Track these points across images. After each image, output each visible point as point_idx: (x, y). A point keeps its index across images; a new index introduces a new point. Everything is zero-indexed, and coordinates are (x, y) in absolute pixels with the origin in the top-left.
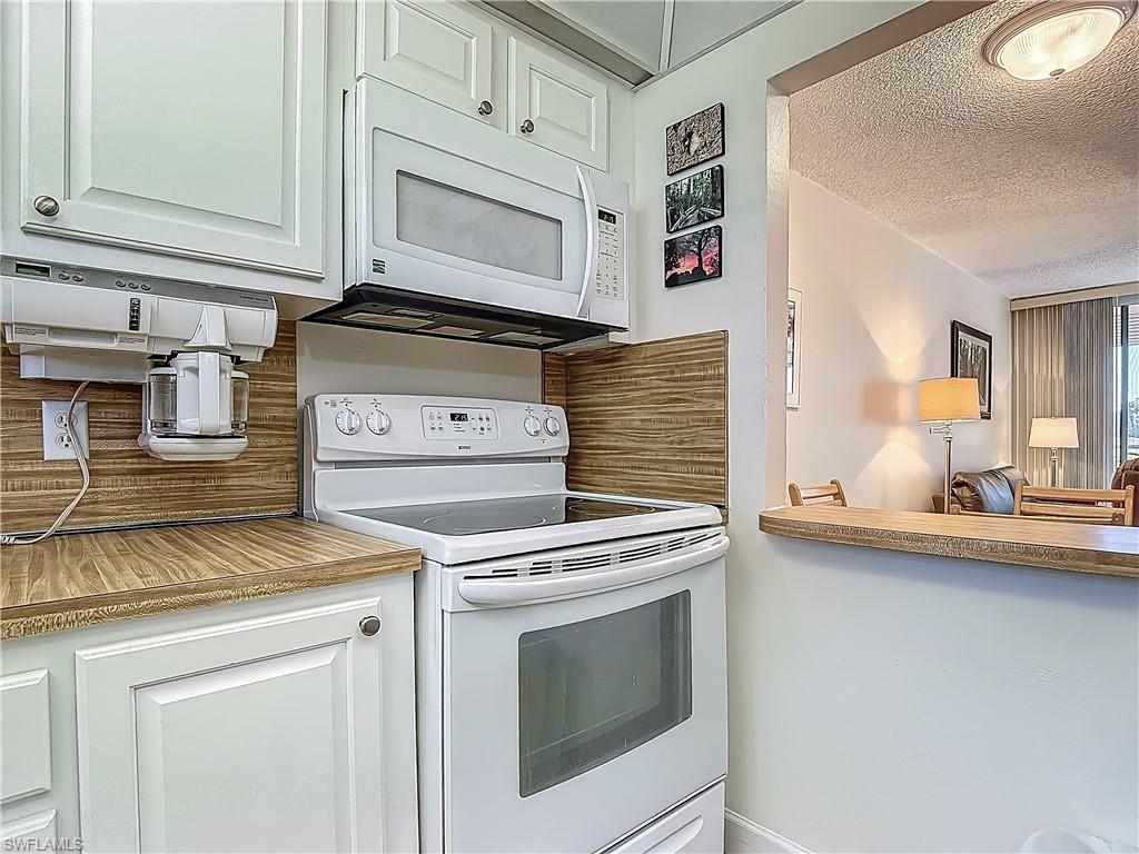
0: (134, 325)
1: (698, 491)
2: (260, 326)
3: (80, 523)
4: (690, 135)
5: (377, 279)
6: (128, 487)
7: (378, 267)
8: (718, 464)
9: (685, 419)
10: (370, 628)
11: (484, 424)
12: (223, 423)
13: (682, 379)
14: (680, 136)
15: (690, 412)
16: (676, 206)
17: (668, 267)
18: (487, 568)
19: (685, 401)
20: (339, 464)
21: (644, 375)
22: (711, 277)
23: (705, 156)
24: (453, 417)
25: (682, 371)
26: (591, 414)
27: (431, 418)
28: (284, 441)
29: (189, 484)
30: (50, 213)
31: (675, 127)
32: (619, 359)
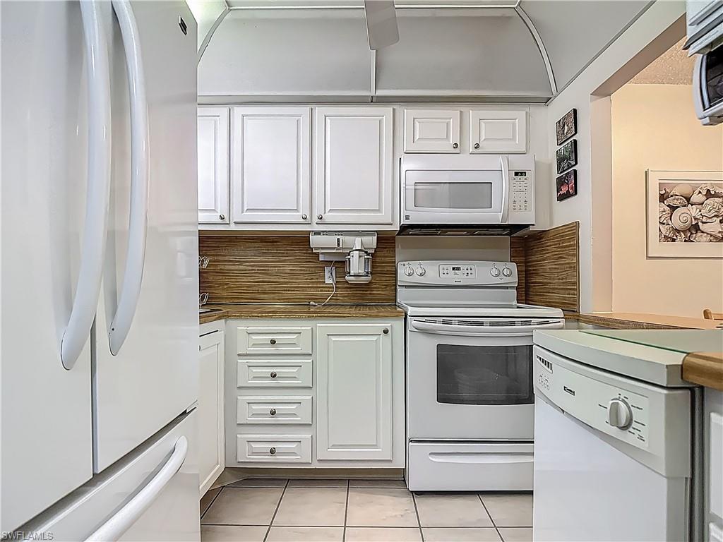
0: (339, 245)
1: (569, 304)
2: (372, 241)
3: (333, 302)
4: (564, 126)
5: (408, 222)
6: (345, 292)
7: (407, 218)
8: (574, 289)
9: (563, 267)
10: (386, 332)
11: (469, 271)
12: (362, 271)
13: (562, 247)
14: (561, 125)
15: (565, 264)
16: (561, 160)
17: (558, 192)
18: (424, 319)
19: (564, 258)
20: (406, 287)
21: (551, 246)
22: (572, 195)
23: (570, 135)
24: (453, 269)
25: (563, 243)
26: (533, 266)
27: (443, 269)
28: (391, 279)
29: (362, 292)
30: (321, 218)
31: (559, 122)
32: (542, 238)
